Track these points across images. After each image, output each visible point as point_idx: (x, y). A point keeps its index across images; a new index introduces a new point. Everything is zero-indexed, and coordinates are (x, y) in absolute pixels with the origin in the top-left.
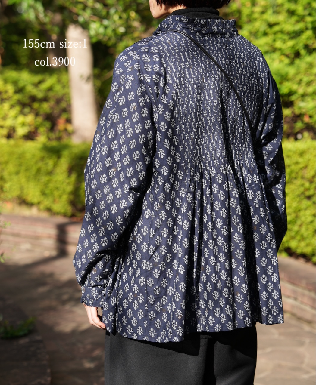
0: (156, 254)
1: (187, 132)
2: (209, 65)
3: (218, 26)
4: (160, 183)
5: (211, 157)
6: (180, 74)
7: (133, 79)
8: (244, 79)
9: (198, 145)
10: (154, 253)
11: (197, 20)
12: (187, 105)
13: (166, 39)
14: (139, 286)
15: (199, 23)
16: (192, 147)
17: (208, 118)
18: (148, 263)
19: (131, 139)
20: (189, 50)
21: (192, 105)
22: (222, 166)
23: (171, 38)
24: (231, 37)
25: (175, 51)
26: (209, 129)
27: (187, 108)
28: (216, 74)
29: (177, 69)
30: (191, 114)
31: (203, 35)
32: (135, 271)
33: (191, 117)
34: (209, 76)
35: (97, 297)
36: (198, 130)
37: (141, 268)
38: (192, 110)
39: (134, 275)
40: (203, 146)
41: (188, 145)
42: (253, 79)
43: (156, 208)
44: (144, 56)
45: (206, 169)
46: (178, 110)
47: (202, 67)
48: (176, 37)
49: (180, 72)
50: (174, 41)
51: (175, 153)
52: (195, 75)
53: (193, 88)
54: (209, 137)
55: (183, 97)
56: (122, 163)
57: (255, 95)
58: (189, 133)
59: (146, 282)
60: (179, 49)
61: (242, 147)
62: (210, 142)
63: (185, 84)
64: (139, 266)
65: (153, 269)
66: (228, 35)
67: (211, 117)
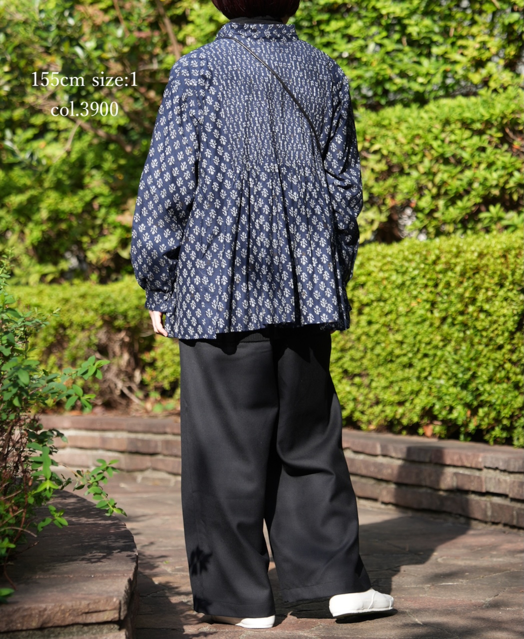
0: (209, 252)
1: (234, 131)
2: (259, 68)
3: (271, 31)
4: (208, 183)
5: (258, 156)
6: (227, 76)
7: (179, 84)
8: (301, 82)
9: (246, 145)
10: (206, 251)
11: (246, 26)
12: (234, 106)
13: (215, 46)
14: (195, 285)
15: (249, 28)
16: (239, 146)
17: (256, 119)
18: (201, 262)
19: (175, 140)
20: (237, 54)
21: (239, 105)
22: (267, 164)
23: (221, 44)
24: (288, 41)
25: (222, 56)
26: (257, 129)
27: (235, 108)
28: (266, 76)
29: (223, 71)
30: (238, 114)
31: (255, 40)
32: (189, 272)
33: (239, 117)
34: (258, 78)
35: (158, 301)
36: (245, 130)
37: (195, 267)
38: (240, 111)
39: (189, 275)
40: (250, 145)
41: (236, 144)
42: (312, 82)
43: (206, 207)
44: (192, 62)
45: (253, 168)
46: (225, 111)
47: (250, 69)
48: (226, 43)
49: (227, 75)
50: (222, 47)
51: (223, 153)
52: (242, 76)
53: (240, 89)
54: (256, 137)
55: (230, 99)
56: (167, 164)
57: (315, 97)
58: (236, 132)
59: (201, 281)
60: (227, 53)
61: (302, 147)
62: (257, 142)
63: (232, 85)
64: (194, 265)
65: (206, 267)
66: (284, 39)
67: (258, 118)
